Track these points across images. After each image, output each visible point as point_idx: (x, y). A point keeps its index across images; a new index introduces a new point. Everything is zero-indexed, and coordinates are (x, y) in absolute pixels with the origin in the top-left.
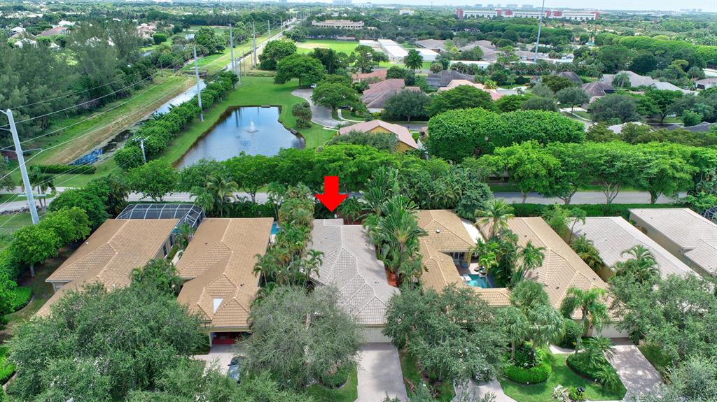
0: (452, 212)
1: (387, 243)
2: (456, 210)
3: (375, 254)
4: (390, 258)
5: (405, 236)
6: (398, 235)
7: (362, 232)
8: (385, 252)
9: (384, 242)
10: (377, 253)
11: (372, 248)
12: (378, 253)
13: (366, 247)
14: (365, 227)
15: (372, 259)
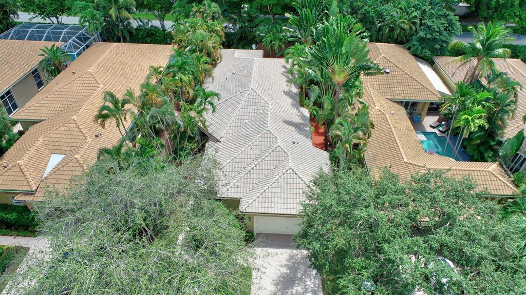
0: (404, 48)
1: (317, 84)
2: (408, 45)
3: (298, 98)
4: (318, 104)
5: (345, 74)
6: (333, 72)
7: (284, 67)
8: (313, 97)
9: (312, 82)
10: (301, 98)
11: (295, 90)
12: (303, 98)
13: (287, 89)
14: (287, 61)
15: (293, 105)
